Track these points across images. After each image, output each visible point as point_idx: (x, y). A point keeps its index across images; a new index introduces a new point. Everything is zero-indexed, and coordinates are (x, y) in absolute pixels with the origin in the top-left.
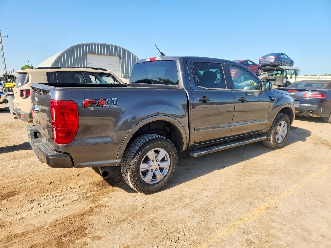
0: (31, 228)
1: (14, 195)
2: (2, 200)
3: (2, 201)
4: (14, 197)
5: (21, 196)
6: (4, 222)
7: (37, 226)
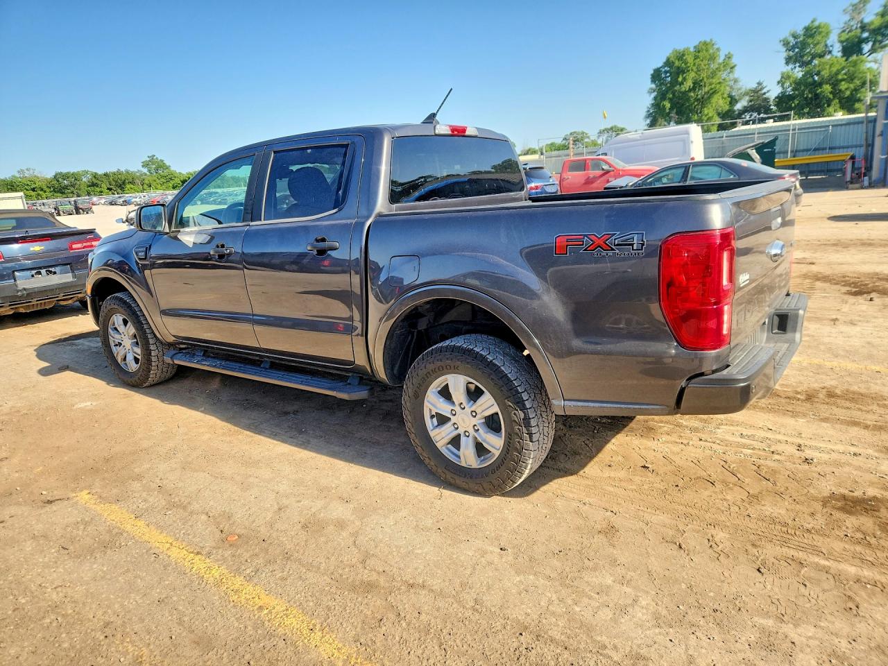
0: (838, 426)
1: (844, 497)
2: (877, 498)
3: (879, 496)
4: (846, 492)
5: (826, 487)
6: (882, 452)
7: (828, 425)
